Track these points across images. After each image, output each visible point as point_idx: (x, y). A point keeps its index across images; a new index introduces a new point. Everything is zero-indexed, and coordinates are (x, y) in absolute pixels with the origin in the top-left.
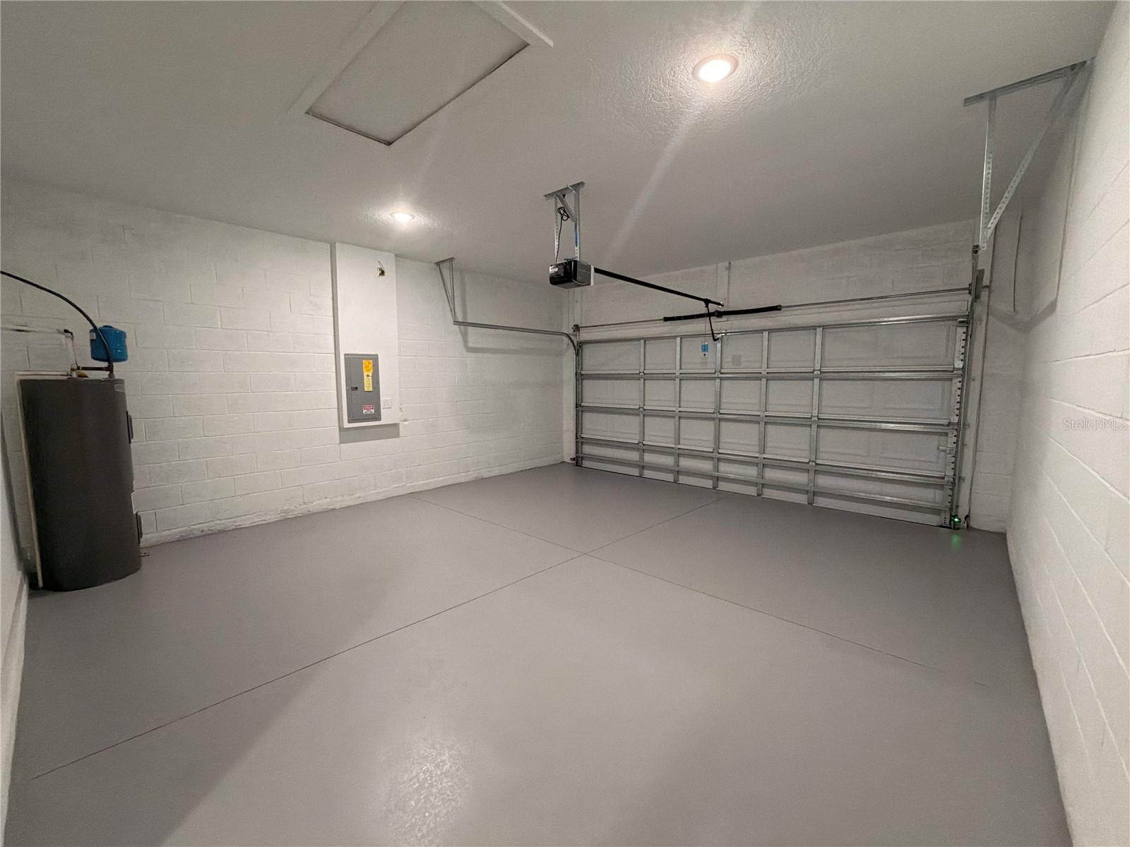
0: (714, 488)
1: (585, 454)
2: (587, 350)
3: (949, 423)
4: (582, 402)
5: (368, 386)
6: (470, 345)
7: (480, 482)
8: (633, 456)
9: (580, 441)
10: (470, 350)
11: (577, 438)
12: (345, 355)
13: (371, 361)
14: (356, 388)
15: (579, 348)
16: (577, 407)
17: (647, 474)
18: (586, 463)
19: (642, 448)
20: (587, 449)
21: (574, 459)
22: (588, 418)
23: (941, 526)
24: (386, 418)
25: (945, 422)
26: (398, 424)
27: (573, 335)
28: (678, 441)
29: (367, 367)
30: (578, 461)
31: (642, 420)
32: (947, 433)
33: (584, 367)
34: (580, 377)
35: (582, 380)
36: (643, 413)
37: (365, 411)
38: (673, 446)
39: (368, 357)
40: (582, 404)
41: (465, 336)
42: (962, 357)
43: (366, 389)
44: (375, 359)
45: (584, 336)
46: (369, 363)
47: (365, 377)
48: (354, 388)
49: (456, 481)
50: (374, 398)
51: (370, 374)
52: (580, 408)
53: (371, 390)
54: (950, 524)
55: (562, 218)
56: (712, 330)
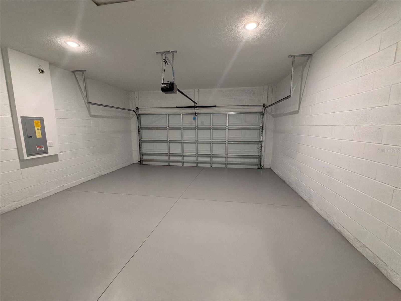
0: (197, 166)
1: (144, 159)
2: (143, 118)
3: (260, 141)
4: (141, 139)
5: (39, 134)
6: (92, 113)
7: (102, 178)
8: (166, 158)
9: (141, 154)
10: (91, 116)
11: (140, 153)
12: (21, 117)
13: (39, 121)
14: (31, 136)
15: (139, 116)
16: (139, 141)
17: (171, 164)
18: (144, 163)
19: (169, 155)
20: (145, 157)
21: (139, 162)
22: (144, 145)
23: (258, 169)
24: (51, 152)
25: (259, 141)
26: (57, 154)
27: (136, 111)
28: (183, 151)
29: (37, 124)
30: (141, 162)
31: (169, 145)
32: (259, 144)
33: (142, 125)
34: (140, 129)
35: (141, 129)
36: (169, 142)
37: (37, 149)
38: (182, 153)
39: (37, 119)
40: (142, 139)
41: (89, 109)
42: (262, 123)
43: (38, 137)
44: (41, 120)
45: (140, 112)
46: (38, 122)
47: (36, 130)
48: (29, 136)
49: (90, 179)
50: (43, 141)
51: (40, 128)
52: (141, 141)
53: (41, 137)
54: (260, 168)
55: (165, 64)
56: (195, 112)
